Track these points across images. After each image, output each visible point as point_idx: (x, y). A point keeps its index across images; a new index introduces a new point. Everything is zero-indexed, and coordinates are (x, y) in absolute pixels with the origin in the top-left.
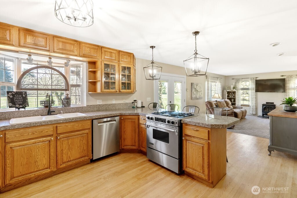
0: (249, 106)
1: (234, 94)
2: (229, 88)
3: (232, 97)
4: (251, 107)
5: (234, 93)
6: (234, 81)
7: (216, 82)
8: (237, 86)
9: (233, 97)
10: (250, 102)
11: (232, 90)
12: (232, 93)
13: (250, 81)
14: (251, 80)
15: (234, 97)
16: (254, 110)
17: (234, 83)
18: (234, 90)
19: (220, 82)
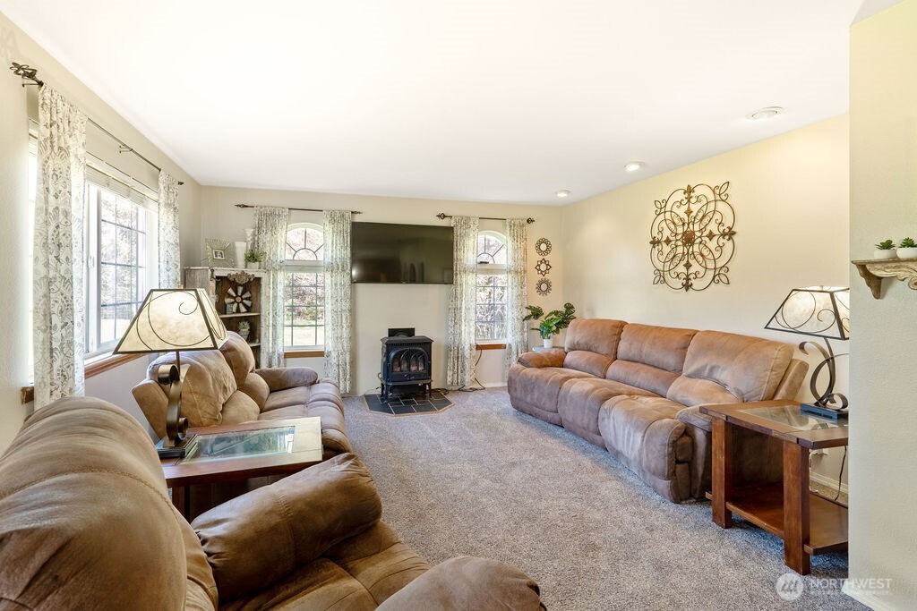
0: (321, 354)
1: (247, 295)
2: (227, 254)
3: (238, 311)
4: (334, 361)
5: (253, 285)
6: (248, 218)
7: (141, 200)
8: (267, 250)
9: (243, 309)
10: (330, 334)
11: (239, 268)
12: (240, 289)
13: (329, 228)
14: (333, 220)
15: (248, 309)
16: (344, 371)
17: (250, 232)
18: (253, 270)
19: (168, 205)
